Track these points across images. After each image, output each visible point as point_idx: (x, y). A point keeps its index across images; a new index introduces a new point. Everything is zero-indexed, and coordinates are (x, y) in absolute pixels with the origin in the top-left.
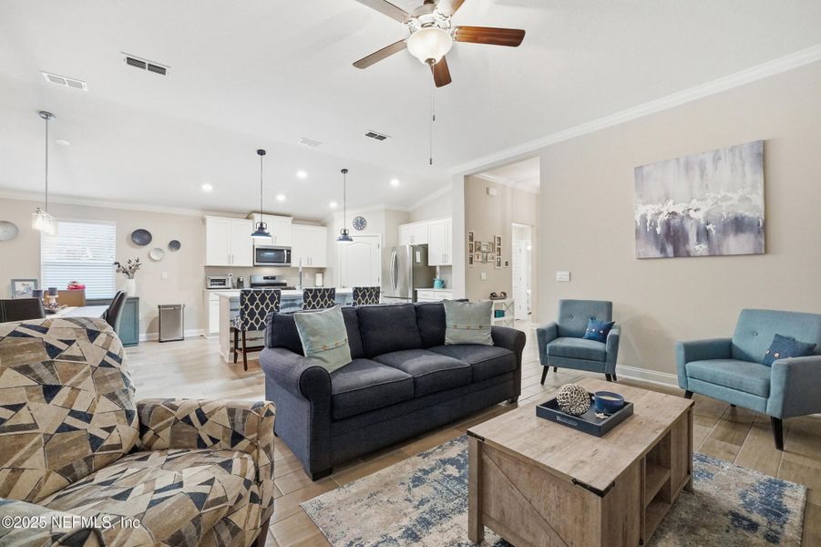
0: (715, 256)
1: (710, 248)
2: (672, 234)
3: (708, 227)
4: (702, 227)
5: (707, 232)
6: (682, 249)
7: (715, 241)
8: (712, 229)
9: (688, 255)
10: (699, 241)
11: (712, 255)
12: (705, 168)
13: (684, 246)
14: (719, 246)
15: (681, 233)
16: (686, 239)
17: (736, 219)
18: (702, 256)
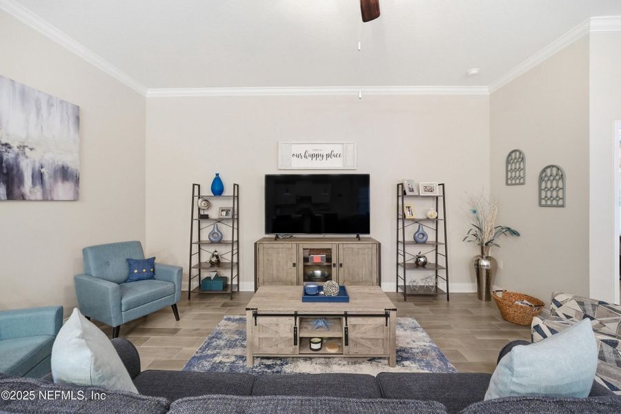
0: (47, 200)
1: (44, 193)
2: (5, 171)
3: (42, 170)
4: (37, 169)
5: (41, 175)
6: (16, 192)
7: (47, 186)
8: (46, 173)
9: (23, 198)
10: (34, 184)
11: (45, 199)
12: (40, 108)
13: (19, 187)
14: (51, 191)
15: (15, 172)
16: (21, 182)
17: (63, 167)
18: (36, 200)
